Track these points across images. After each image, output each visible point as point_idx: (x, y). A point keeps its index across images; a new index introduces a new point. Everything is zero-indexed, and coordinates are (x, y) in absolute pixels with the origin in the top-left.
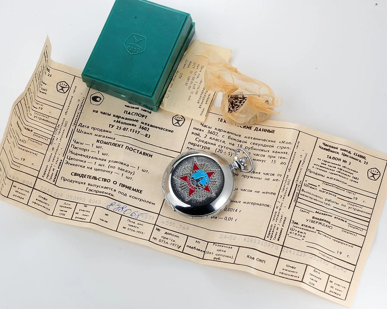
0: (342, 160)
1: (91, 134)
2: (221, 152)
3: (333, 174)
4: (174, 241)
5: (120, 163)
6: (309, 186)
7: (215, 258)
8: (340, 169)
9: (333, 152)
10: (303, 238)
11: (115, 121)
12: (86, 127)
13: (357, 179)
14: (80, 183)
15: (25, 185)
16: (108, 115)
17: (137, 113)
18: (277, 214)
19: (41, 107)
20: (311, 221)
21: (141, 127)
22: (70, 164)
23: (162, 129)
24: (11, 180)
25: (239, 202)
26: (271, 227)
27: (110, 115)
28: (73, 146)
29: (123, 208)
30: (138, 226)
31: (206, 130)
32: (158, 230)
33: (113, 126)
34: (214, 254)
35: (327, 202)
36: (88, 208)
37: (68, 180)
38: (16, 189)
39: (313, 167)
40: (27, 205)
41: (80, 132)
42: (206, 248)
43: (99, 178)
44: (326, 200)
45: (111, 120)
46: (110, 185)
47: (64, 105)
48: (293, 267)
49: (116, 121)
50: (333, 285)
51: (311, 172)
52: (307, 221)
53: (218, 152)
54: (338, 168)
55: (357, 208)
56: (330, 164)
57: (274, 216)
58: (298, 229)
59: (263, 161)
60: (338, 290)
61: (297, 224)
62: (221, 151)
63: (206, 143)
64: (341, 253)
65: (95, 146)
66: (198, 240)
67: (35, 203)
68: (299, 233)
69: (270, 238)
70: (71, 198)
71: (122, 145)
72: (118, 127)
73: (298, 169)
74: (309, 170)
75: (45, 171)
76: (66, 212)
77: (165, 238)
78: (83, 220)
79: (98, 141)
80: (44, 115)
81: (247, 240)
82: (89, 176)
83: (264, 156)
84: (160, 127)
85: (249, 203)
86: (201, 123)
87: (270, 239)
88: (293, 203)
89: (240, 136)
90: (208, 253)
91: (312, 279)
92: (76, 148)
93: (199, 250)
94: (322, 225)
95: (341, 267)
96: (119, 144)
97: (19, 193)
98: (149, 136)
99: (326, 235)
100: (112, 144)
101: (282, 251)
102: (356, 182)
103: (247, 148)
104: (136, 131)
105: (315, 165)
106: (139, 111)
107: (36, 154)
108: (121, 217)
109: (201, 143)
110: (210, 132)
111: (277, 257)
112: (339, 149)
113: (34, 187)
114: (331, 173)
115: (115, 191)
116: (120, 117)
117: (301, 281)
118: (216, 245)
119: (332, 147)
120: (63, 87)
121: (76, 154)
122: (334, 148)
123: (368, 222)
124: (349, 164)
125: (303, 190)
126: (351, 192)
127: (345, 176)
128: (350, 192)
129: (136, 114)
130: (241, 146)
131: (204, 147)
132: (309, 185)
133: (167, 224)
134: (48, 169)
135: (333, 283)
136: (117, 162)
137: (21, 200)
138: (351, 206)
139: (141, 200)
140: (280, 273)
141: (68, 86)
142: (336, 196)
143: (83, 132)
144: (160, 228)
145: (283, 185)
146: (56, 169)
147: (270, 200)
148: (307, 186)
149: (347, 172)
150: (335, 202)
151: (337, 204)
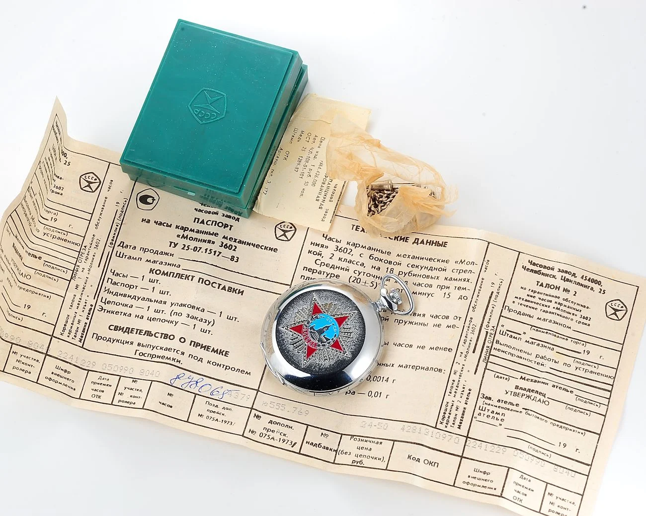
0: (562, 289)
1: (140, 259)
2: (358, 282)
3: (547, 312)
4: (285, 435)
5: (189, 306)
6: (508, 334)
7: (354, 462)
8: (559, 304)
9: (547, 275)
10: (501, 423)
11: (178, 236)
12: (131, 247)
13: (589, 319)
14: (125, 342)
15: (32, 349)
16: (167, 226)
17: (216, 222)
18: (456, 384)
19: (54, 217)
20: (513, 393)
21: (224, 245)
22: (106, 311)
23: (258, 246)
24: (8, 342)
25: (391, 365)
26: (447, 406)
27: (170, 226)
28: (110, 280)
29: (197, 382)
30: (223, 411)
31: (332, 245)
32: (258, 417)
33: (176, 245)
34: (353, 455)
35: (539, 360)
36: (139, 385)
37: (105, 339)
38: (18, 357)
39: (514, 302)
40: (37, 383)
41: (121, 256)
42: (339, 445)
43: (155, 334)
44: (538, 356)
45: (172, 234)
46: (175, 344)
47: (93, 213)
48: (485, 473)
49: (181, 237)
50: (553, 499)
51: (511, 310)
52: (507, 393)
53: (353, 282)
54: (556, 303)
55: (590, 369)
56: (542, 296)
57: (450, 387)
58: (491, 408)
59: (428, 295)
60: (562, 508)
61: (490, 399)
62: (359, 279)
63: (333, 267)
64: (565, 445)
65: (146, 279)
66: (324, 432)
67: (50, 379)
68: (494, 415)
69: (444, 424)
70: (110, 368)
71: (193, 277)
72: (185, 245)
73: (488, 306)
74: (507, 308)
75: (65, 325)
76: (103, 391)
77: (269, 430)
78: (132, 406)
79: (151, 271)
80: (59, 231)
81: (406, 429)
82: (139, 331)
83: (431, 286)
84: (255, 244)
85: (408, 366)
86: (324, 235)
87: (446, 427)
88: (482, 365)
89: (389, 253)
90: (342, 453)
91: (518, 492)
92: (115, 284)
93: (327, 448)
94: (532, 399)
95: (567, 469)
96: (187, 275)
97: (23, 363)
98: (237, 260)
99: (540, 416)
100: (175, 276)
101: (466, 447)
102: (586, 324)
103: (401, 273)
104: (215, 252)
105: (517, 298)
106: (219, 218)
107: (49, 297)
108: (195, 397)
109: (324, 268)
110: (338, 249)
111: (458, 456)
112: (556, 270)
113: (47, 352)
114: (544, 311)
115: (183, 353)
116: (187, 229)
117: (500, 495)
118: (355, 439)
119: (545, 267)
120: (90, 183)
121: (116, 294)
122: (549, 268)
123: (609, 391)
124: (574, 295)
125: (498, 342)
126: (579, 342)
127: (568, 316)
128: (577, 341)
129: (214, 222)
130: (392, 270)
131: (330, 275)
132: (508, 332)
133: (272, 406)
134: (70, 321)
135: (554, 497)
136: (185, 305)
137: (27, 376)
138: (579, 365)
139: (228, 368)
140: (464, 482)
141: (99, 179)
142: (553, 349)
143: (127, 257)
144: (260, 414)
145: (464, 335)
146: (84, 320)
147: (443, 360)
148: (504, 334)
149: (571, 308)
150: (553, 360)
151: (555, 362)
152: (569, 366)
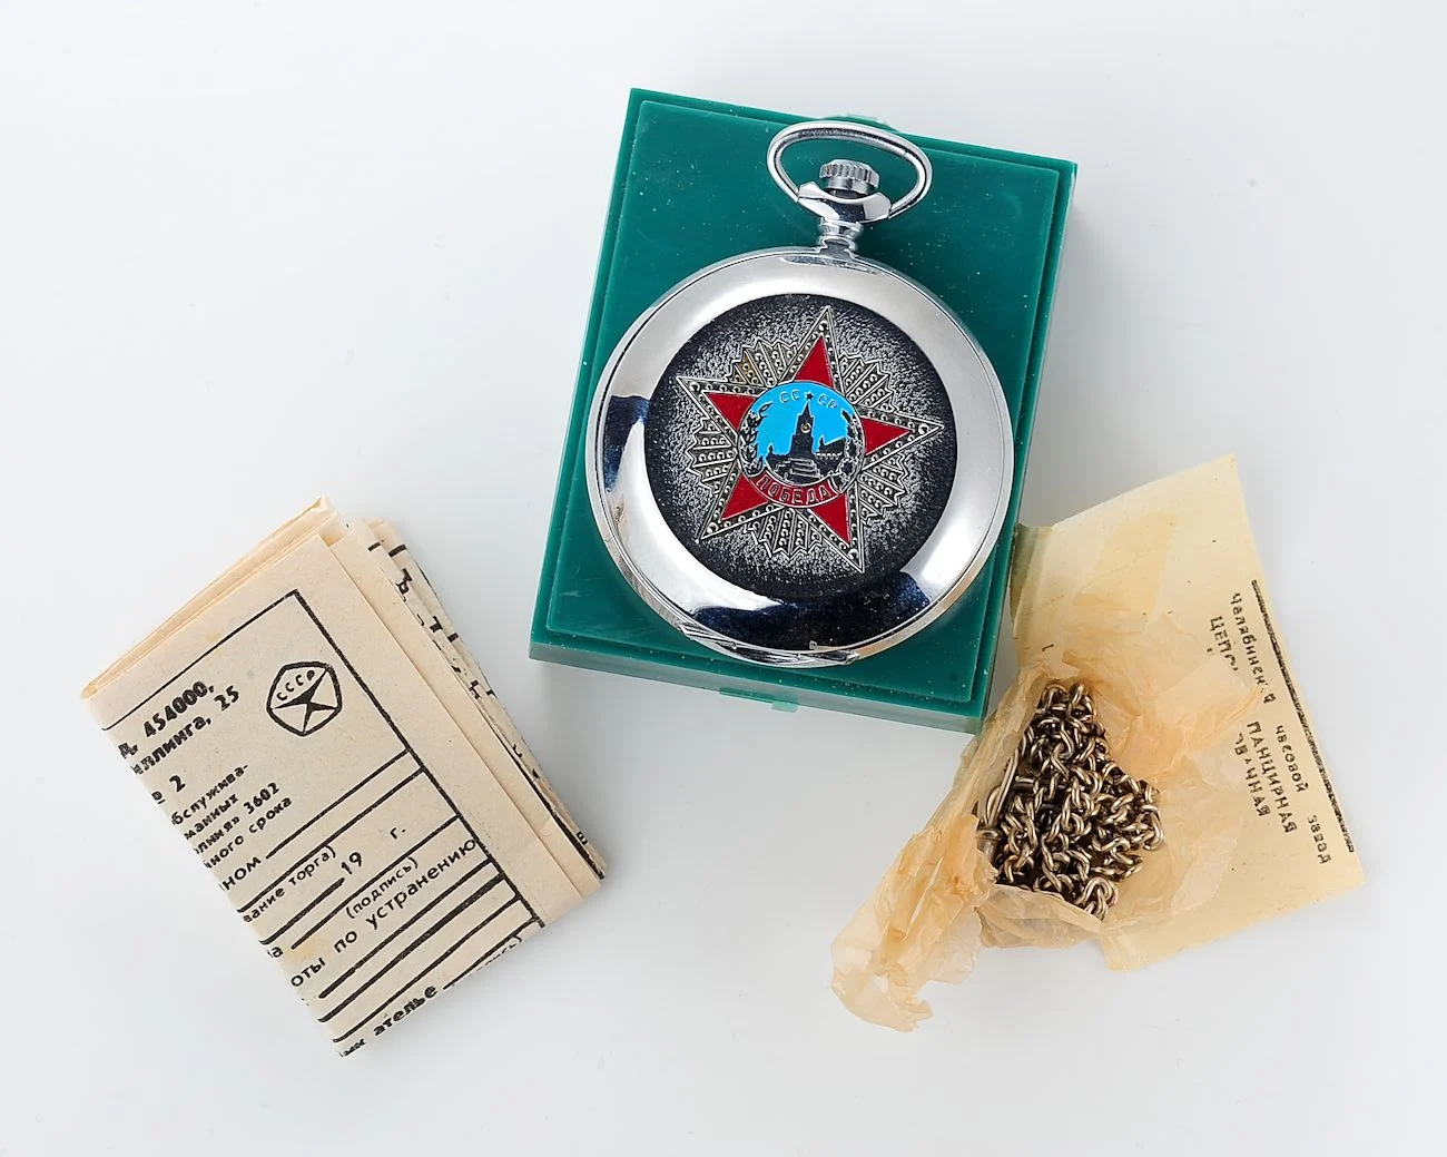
13: (271, 790)
55: (401, 886)
102: (279, 809)
123: (496, 881)
124: (180, 787)
126: (311, 861)
127: (222, 843)
128: (304, 867)
138: (369, 911)
142: (278, 949)
149: (206, 822)
150: (305, 972)
151: (315, 969)
152: (351, 937)
